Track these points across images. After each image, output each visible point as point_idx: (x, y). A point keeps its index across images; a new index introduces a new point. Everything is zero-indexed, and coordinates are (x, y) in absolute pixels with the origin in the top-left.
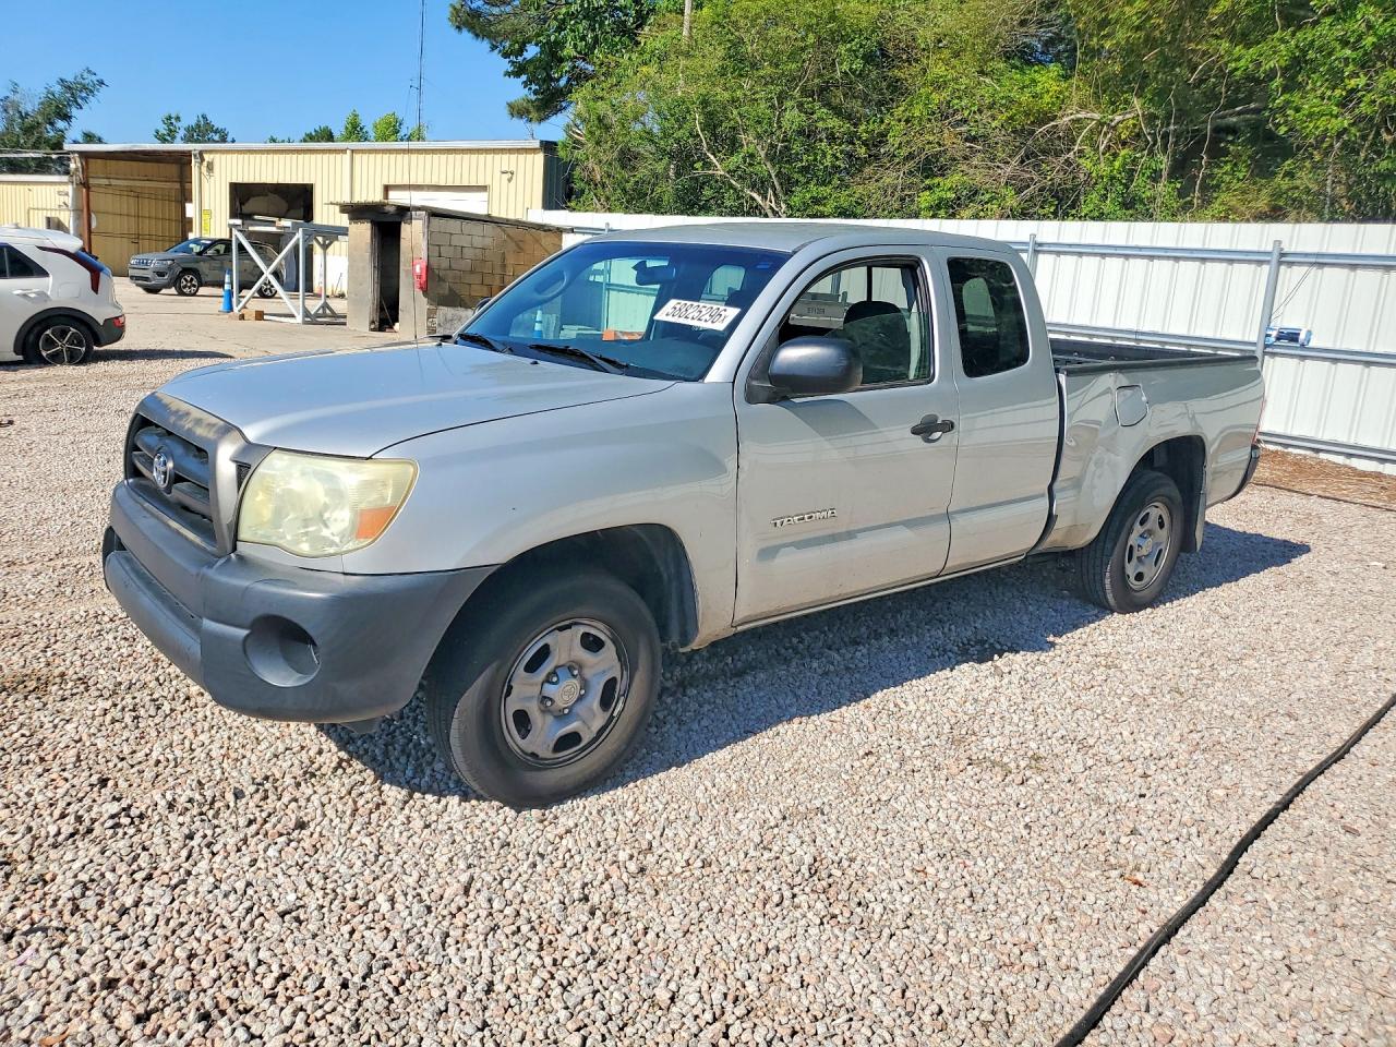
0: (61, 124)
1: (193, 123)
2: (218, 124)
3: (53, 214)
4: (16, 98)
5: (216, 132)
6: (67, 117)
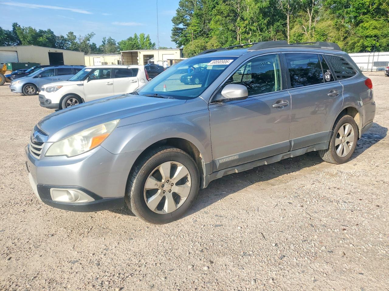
1: (108, 39)
3: (119, 60)
4: (81, 38)
5: (112, 40)
6: (89, 40)
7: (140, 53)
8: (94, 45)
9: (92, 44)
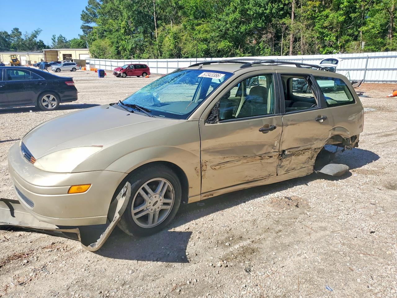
0: (35, 39)
1: (59, 36)
2: (63, 36)
3: (42, 58)
4: (27, 34)
6: (36, 37)
7: (60, 52)
8: (41, 42)
9: (39, 41)
